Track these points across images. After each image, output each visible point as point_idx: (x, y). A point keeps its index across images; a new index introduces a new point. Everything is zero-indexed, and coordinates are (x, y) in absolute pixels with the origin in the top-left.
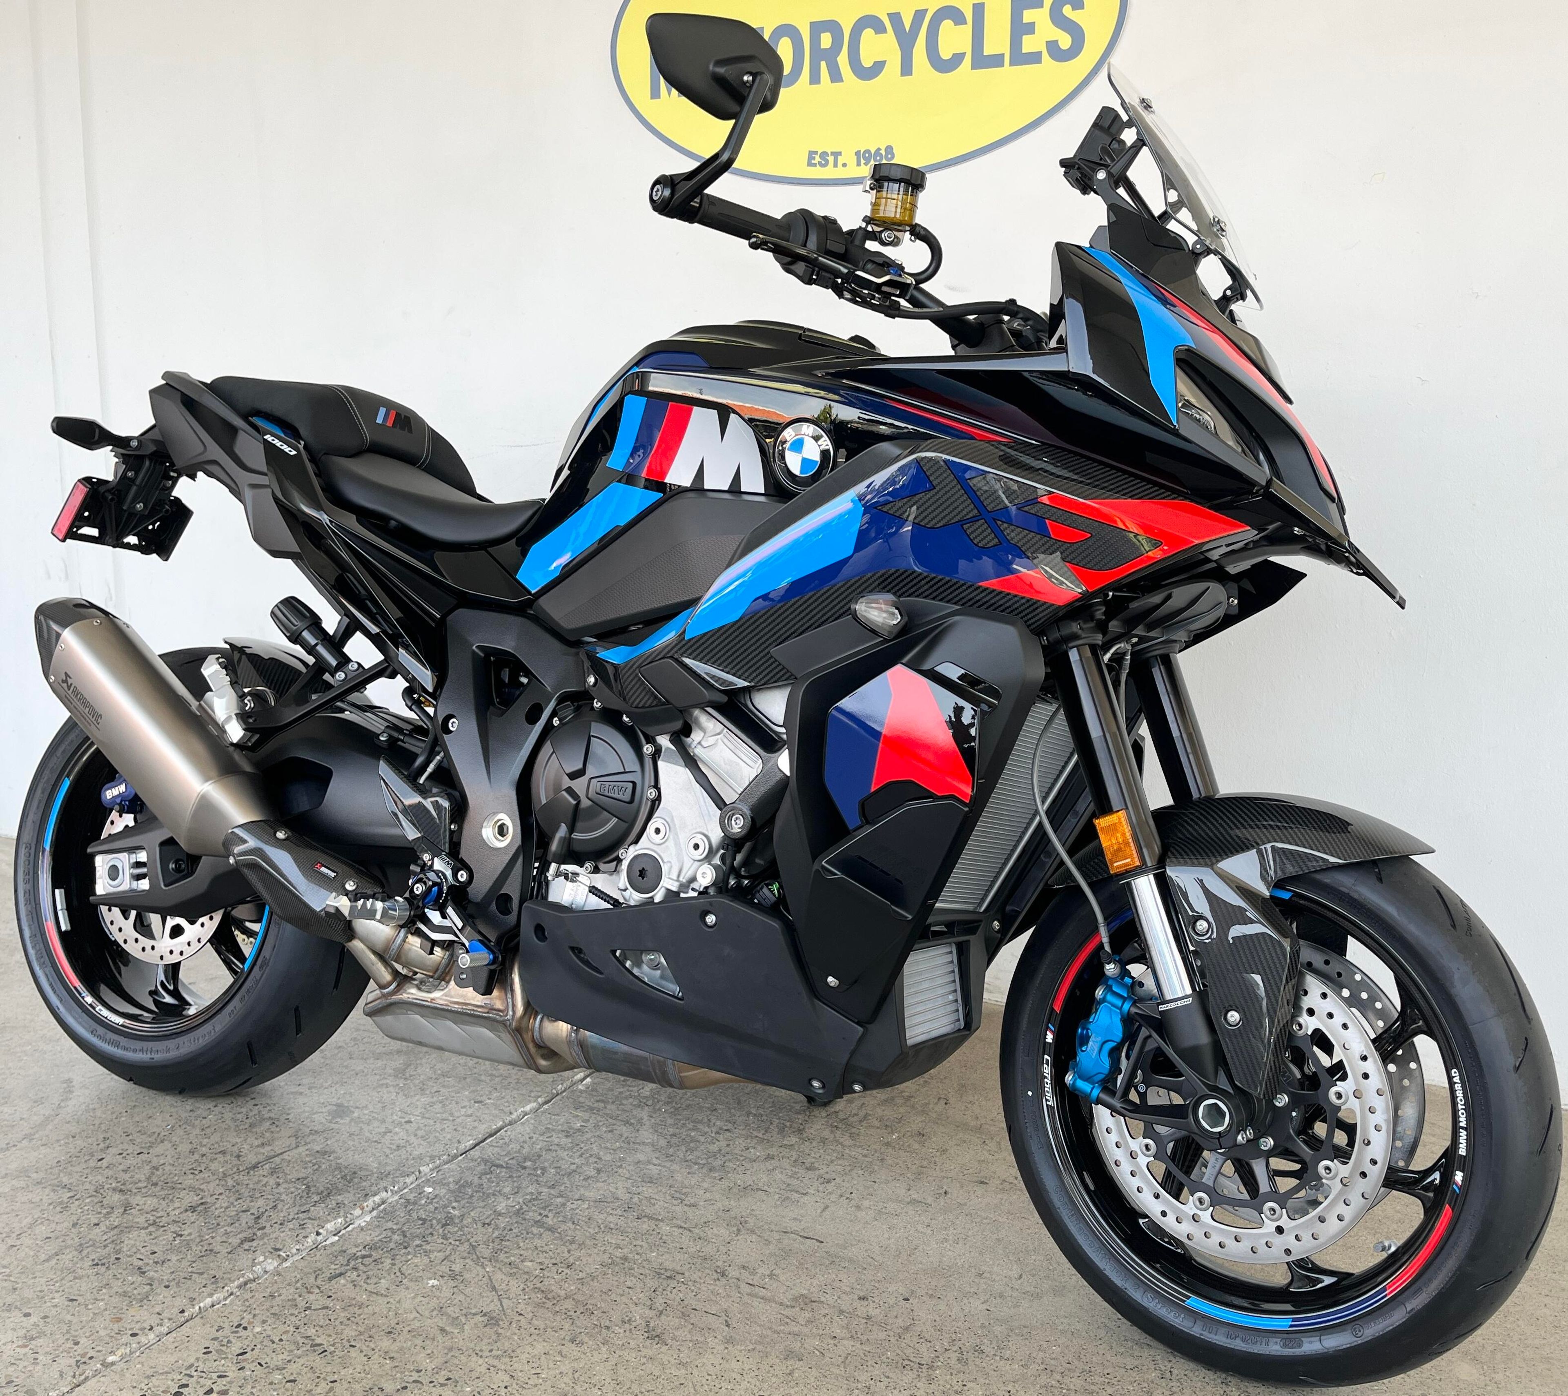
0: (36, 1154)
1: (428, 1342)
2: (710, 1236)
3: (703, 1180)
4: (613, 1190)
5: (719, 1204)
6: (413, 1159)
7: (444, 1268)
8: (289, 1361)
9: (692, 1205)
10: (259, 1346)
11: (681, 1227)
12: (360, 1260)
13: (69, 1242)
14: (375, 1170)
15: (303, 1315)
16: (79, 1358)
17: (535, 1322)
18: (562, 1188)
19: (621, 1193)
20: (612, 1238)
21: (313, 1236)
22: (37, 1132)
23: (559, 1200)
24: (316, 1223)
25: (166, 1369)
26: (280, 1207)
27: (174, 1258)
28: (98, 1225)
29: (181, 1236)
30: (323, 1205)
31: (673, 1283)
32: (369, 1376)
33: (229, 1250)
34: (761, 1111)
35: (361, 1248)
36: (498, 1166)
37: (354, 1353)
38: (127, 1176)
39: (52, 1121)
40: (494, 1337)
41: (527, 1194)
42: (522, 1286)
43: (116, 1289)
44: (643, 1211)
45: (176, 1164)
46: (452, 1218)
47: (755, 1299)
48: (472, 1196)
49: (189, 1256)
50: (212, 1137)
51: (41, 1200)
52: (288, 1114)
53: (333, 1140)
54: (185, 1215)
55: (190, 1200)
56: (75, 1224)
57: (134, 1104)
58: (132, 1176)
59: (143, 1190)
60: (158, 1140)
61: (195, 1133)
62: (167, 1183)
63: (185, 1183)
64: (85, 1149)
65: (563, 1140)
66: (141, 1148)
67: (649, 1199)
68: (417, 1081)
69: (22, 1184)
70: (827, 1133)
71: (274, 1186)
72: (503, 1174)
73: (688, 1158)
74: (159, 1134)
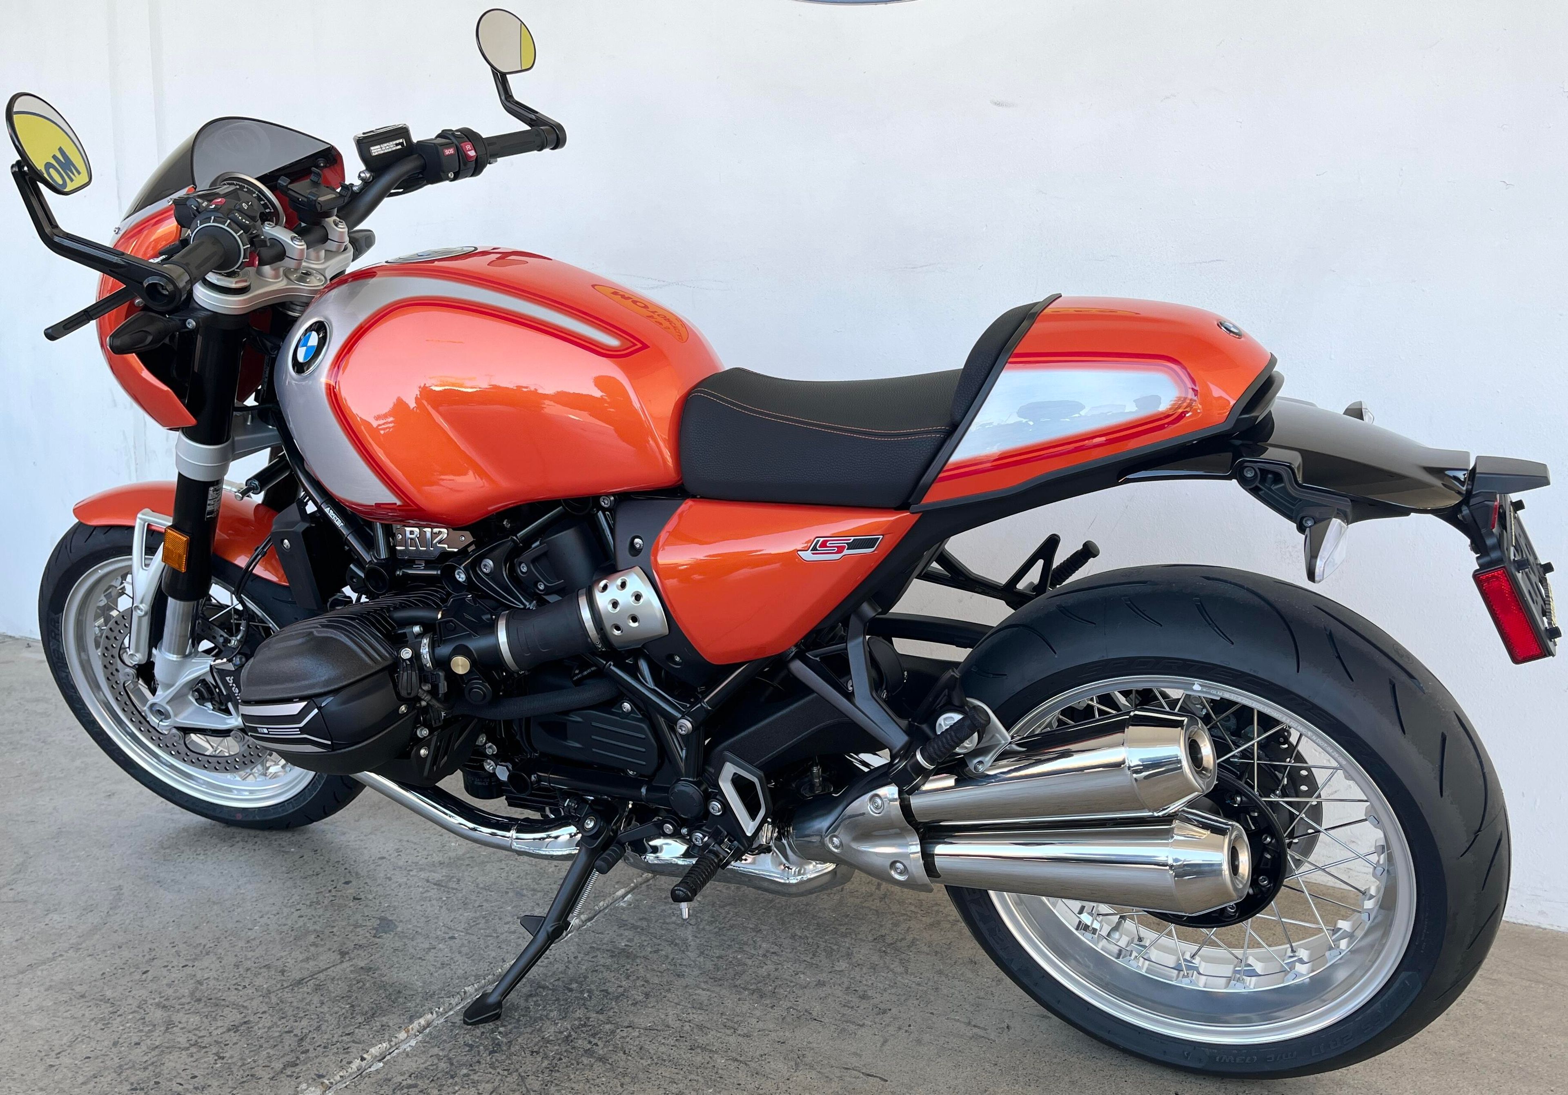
0: (81, 965)
2: (768, 1071)
3: (755, 1009)
4: (663, 1017)
5: (774, 1036)
6: (458, 978)
9: (746, 1036)
11: (736, 1060)
12: (406, 1090)
13: (109, 1063)
14: (420, 989)
18: (611, 1014)
19: (671, 1021)
20: (665, 1071)
21: (357, 1062)
22: (84, 941)
23: (608, 1027)
24: (361, 1046)
26: (324, 1028)
27: (215, 1083)
29: (223, 1058)
30: (367, 1027)
33: (271, 1076)
34: (806, 933)
35: (406, 1076)
36: (545, 988)
38: (170, 991)
39: (100, 930)
41: (575, 1020)
44: (696, 1040)
45: (220, 978)
46: (498, 1045)
48: (519, 1020)
49: (230, 1082)
50: (257, 950)
51: (83, 1015)
52: (333, 927)
53: (378, 955)
54: (226, 1036)
55: (231, 1019)
56: (115, 1044)
57: (181, 913)
58: (176, 991)
59: (187, 1007)
60: (204, 952)
61: (240, 945)
62: (211, 999)
63: (229, 999)
64: (130, 961)
65: (609, 961)
66: (186, 960)
67: (701, 1027)
68: (460, 895)
69: (65, 997)
70: (875, 958)
71: (318, 1005)
72: (550, 996)
73: (737, 982)
74: (205, 946)
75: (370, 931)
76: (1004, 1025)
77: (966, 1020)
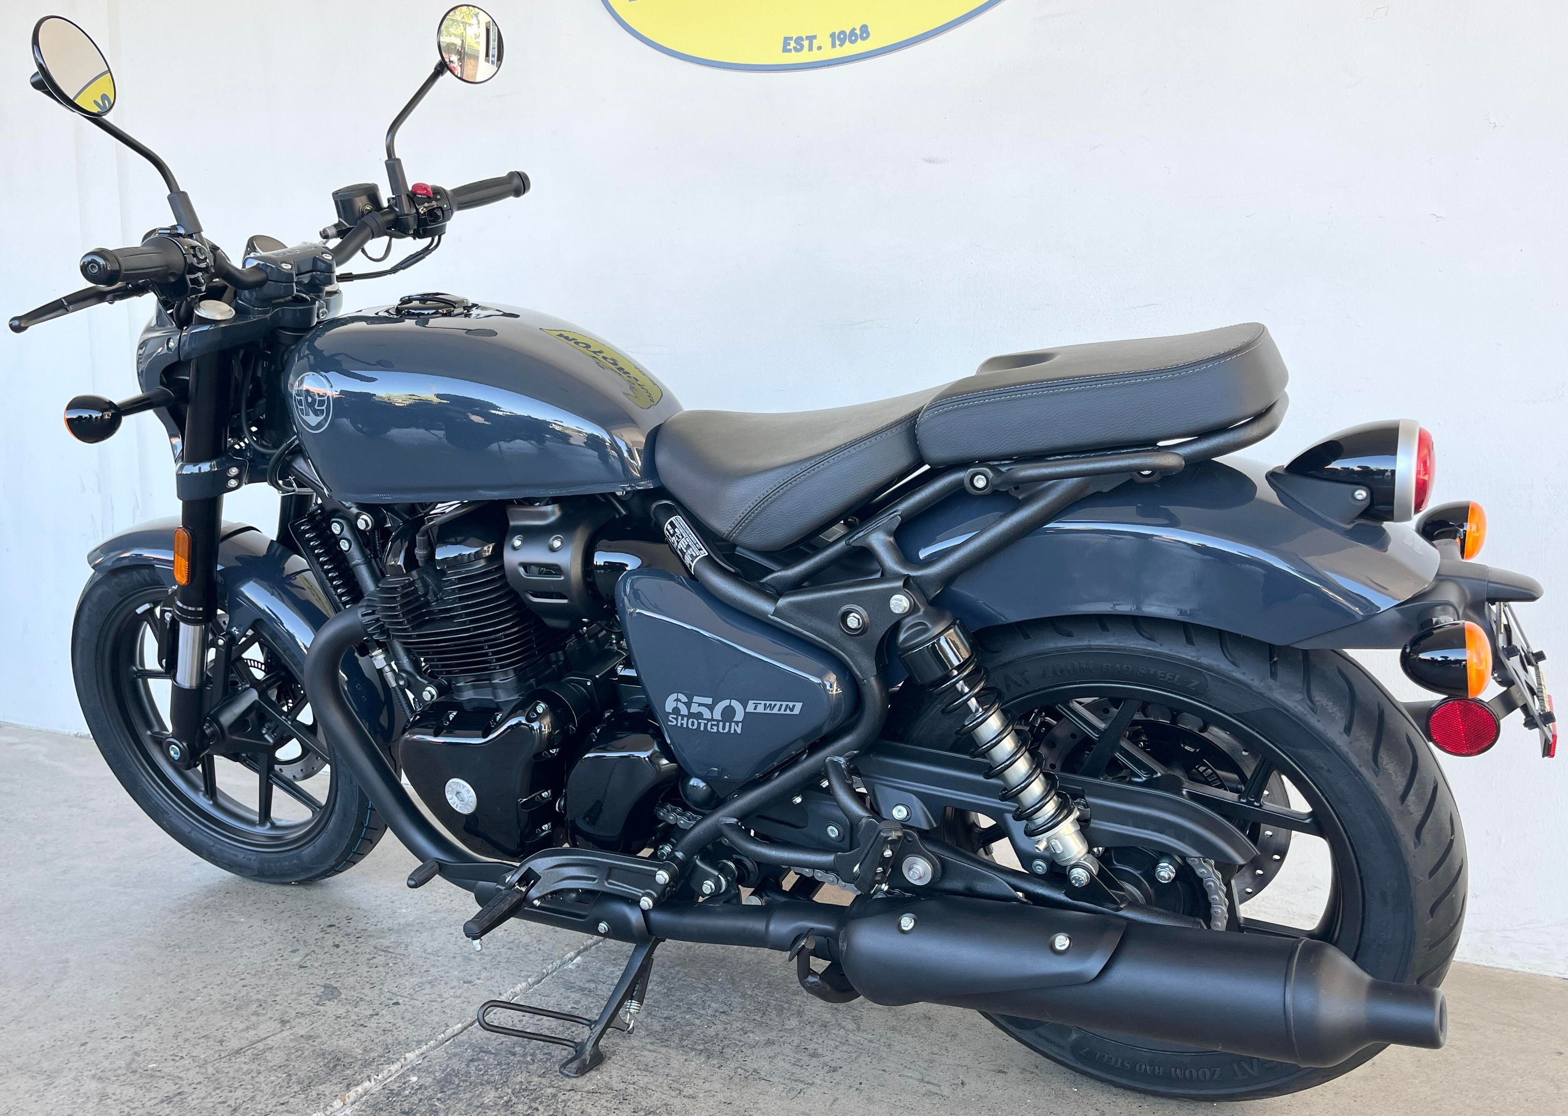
0: (21, 1037)
3: (701, 1069)
4: (607, 1079)
6: (399, 1043)
9: (692, 1097)
14: (359, 1057)
19: (614, 1084)
22: (25, 1013)
23: (549, 1090)
26: (258, 1098)
30: (303, 1096)
36: (487, 1052)
38: (107, 1063)
39: (43, 1002)
41: (517, 1084)
44: (639, 1103)
45: (158, 1049)
48: (458, 1085)
50: (197, 1021)
51: (16, 1088)
52: (276, 996)
53: (319, 1023)
54: (159, 1107)
55: (165, 1091)
57: (126, 985)
58: (111, 1063)
59: (122, 1078)
60: (144, 1023)
61: (180, 1016)
62: (147, 1070)
63: (166, 1070)
64: (70, 1032)
66: (126, 1031)
67: (645, 1089)
68: (407, 960)
70: (827, 1016)
71: (254, 1075)
72: (492, 1061)
73: (685, 1043)
74: (145, 1017)
75: (313, 999)
76: (959, 1081)
77: (920, 1077)
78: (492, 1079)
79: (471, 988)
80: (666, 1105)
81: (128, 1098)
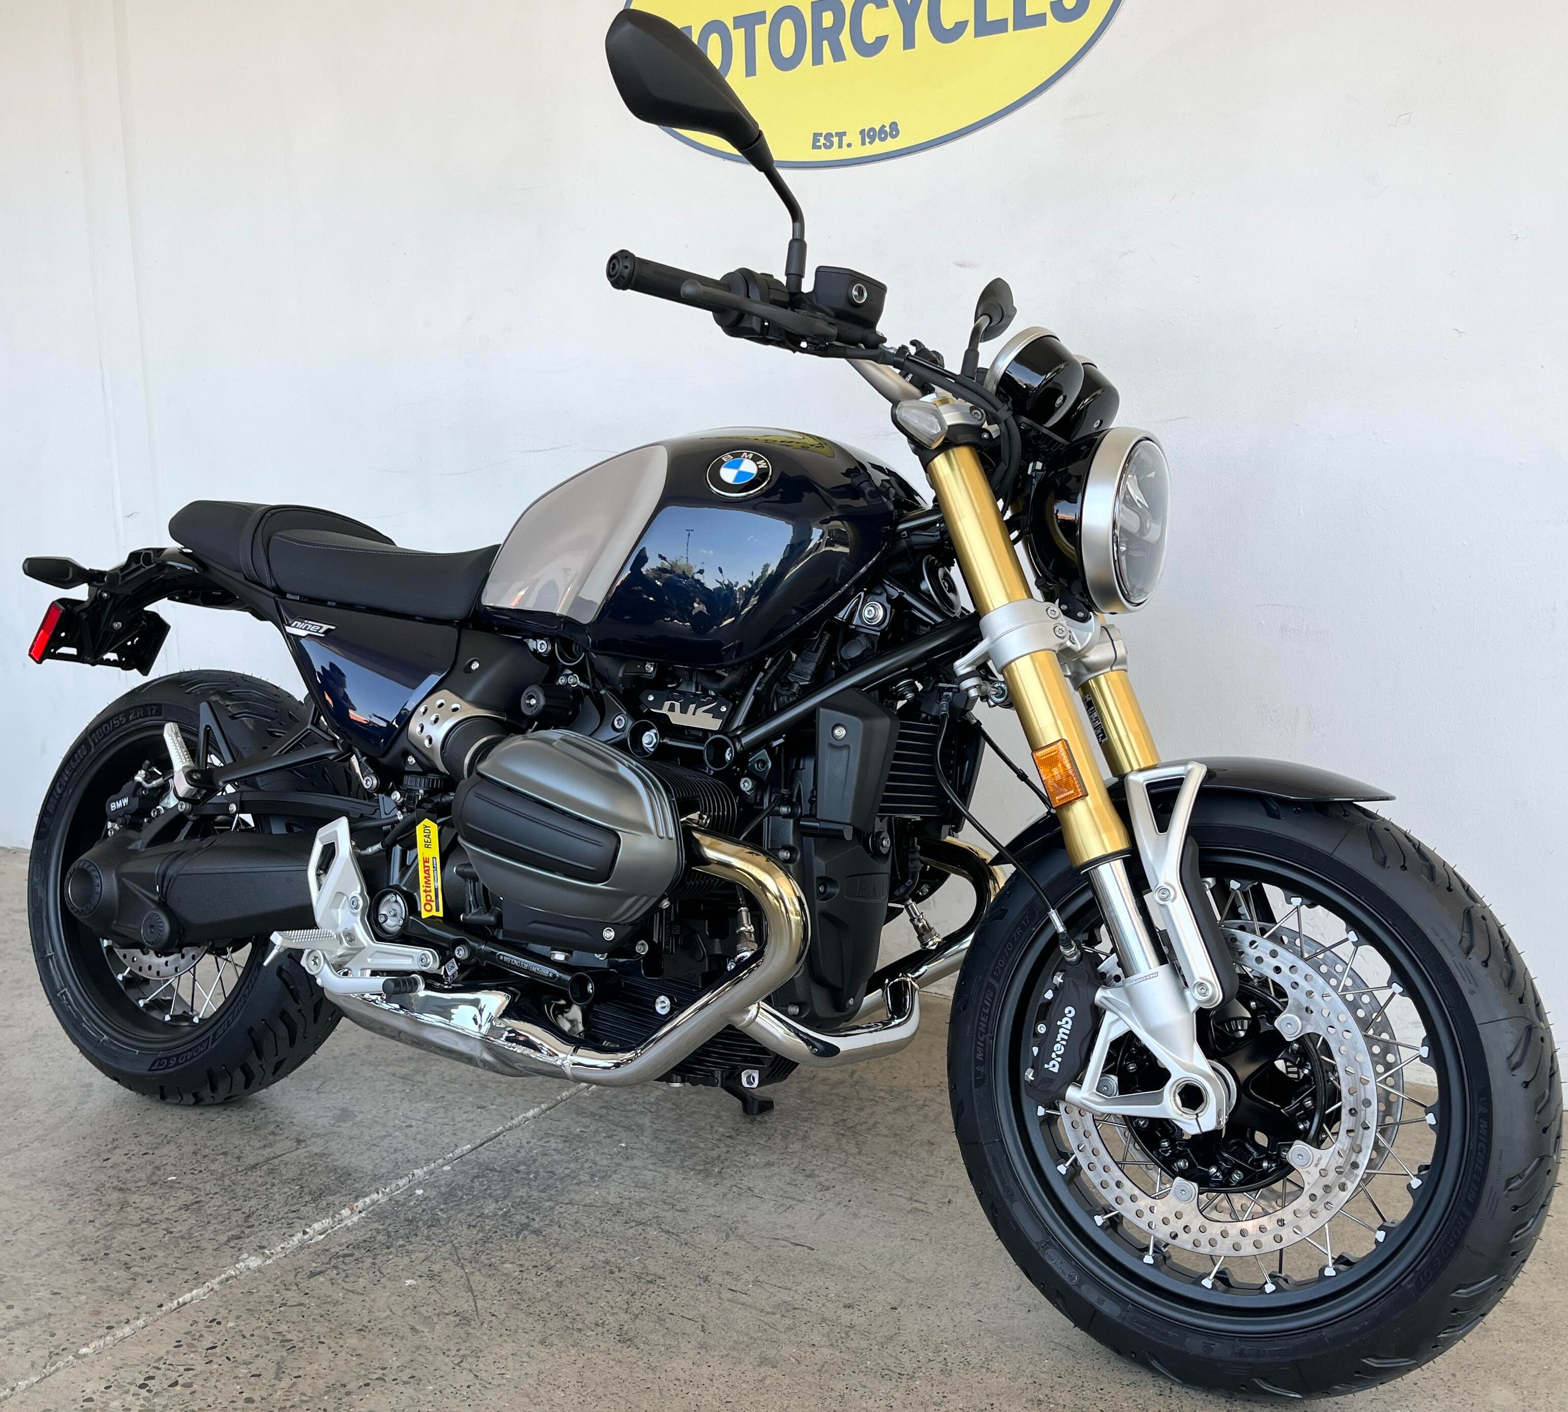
0: (44, 1154)
1: (396, 1340)
2: (697, 1241)
3: (698, 1187)
4: (605, 1195)
5: (711, 1211)
6: (409, 1161)
7: (424, 1269)
8: (257, 1356)
9: (683, 1210)
10: (230, 1341)
11: (667, 1232)
12: (341, 1259)
13: (63, 1238)
14: (370, 1172)
15: (277, 1311)
16: (52, 1349)
17: (507, 1324)
18: (553, 1192)
19: (611, 1198)
20: (596, 1242)
21: (300, 1235)
22: (50, 1133)
23: (548, 1204)
24: (303, 1222)
25: (136, 1362)
26: (271, 1206)
27: (160, 1254)
28: (93, 1221)
29: (171, 1233)
30: (313, 1205)
31: (653, 1288)
32: (333, 1373)
33: (215, 1247)
35: (344, 1247)
36: (491, 1170)
37: (322, 1349)
38: (128, 1176)
39: (67, 1123)
40: (464, 1337)
41: (517, 1197)
42: (499, 1287)
43: (99, 1283)
44: (632, 1215)
45: (178, 1164)
46: (438, 1220)
47: (735, 1305)
48: (462, 1198)
49: (175, 1253)
50: (217, 1139)
51: (43, 1197)
52: (292, 1118)
53: (333, 1142)
54: (177, 1214)
55: (185, 1199)
56: (70, 1222)
58: (132, 1176)
59: (142, 1189)
60: (165, 1141)
62: (166, 1182)
63: (184, 1182)
64: (93, 1150)
65: (561, 1146)
66: (147, 1149)
67: (639, 1203)
69: (28, 1183)
70: (832, 1140)
71: (269, 1187)
72: (496, 1178)
73: (686, 1164)
74: (166, 1136)
75: (330, 1121)
76: (946, 1200)
77: (908, 1195)
78: (495, 1194)
79: (485, 1113)
80: (658, 1217)
81: (148, 1206)
